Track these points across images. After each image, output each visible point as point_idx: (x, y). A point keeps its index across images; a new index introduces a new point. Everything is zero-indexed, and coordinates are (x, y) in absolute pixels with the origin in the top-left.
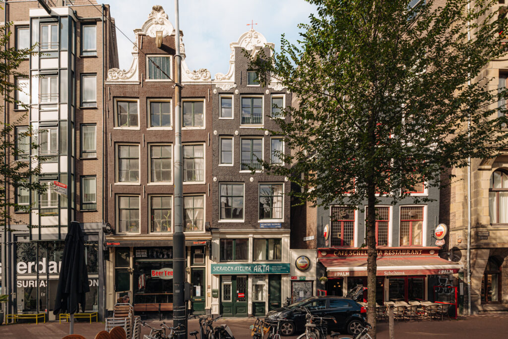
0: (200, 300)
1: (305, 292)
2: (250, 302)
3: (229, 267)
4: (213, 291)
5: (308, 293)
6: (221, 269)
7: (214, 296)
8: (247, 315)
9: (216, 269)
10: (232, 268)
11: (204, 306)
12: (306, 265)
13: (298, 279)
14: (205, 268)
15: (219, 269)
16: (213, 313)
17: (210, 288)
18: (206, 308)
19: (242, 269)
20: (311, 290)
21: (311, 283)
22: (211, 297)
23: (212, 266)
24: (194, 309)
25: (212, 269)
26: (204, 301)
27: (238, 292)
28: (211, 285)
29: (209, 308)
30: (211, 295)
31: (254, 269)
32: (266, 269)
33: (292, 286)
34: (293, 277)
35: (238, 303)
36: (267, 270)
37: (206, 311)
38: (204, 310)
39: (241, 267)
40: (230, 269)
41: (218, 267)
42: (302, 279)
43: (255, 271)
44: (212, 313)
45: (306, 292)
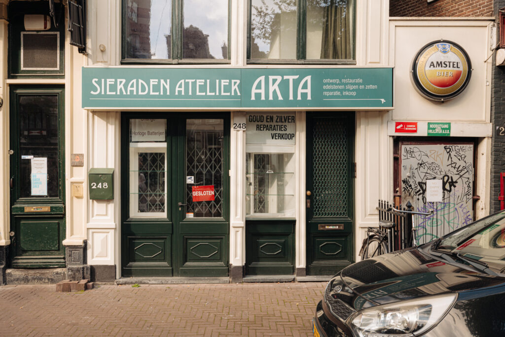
0: (46, 209)
1: (449, 184)
2: (237, 220)
3: (153, 82)
4: (94, 177)
5: (460, 188)
6: (120, 87)
7: (97, 196)
8: (227, 270)
9: (102, 88)
10: (165, 84)
11: (60, 232)
12: (457, 77)
13: (422, 132)
14: (62, 86)
15: (113, 88)
16: (93, 260)
17: (81, 165)
18: (65, 242)
19: (203, 88)
20: (471, 176)
21: (469, 148)
22: (84, 200)
23: (88, 74)
24: (23, 246)
25: (87, 87)
26: (59, 216)
27: (190, 180)
28: (84, 152)
29: (80, 242)
30: (84, 190)
31: (254, 91)
32: (300, 91)
33: (396, 160)
34: (402, 126)
35: (192, 225)
36: (304, 95)
37: (67, 251)
38: (60, 248)
39: (200, 82)
40: (156, 88)
41: (110, 81)
42: (438, 131)
43: (258, 96)
44: (91, 261)
45: (453, 184)
